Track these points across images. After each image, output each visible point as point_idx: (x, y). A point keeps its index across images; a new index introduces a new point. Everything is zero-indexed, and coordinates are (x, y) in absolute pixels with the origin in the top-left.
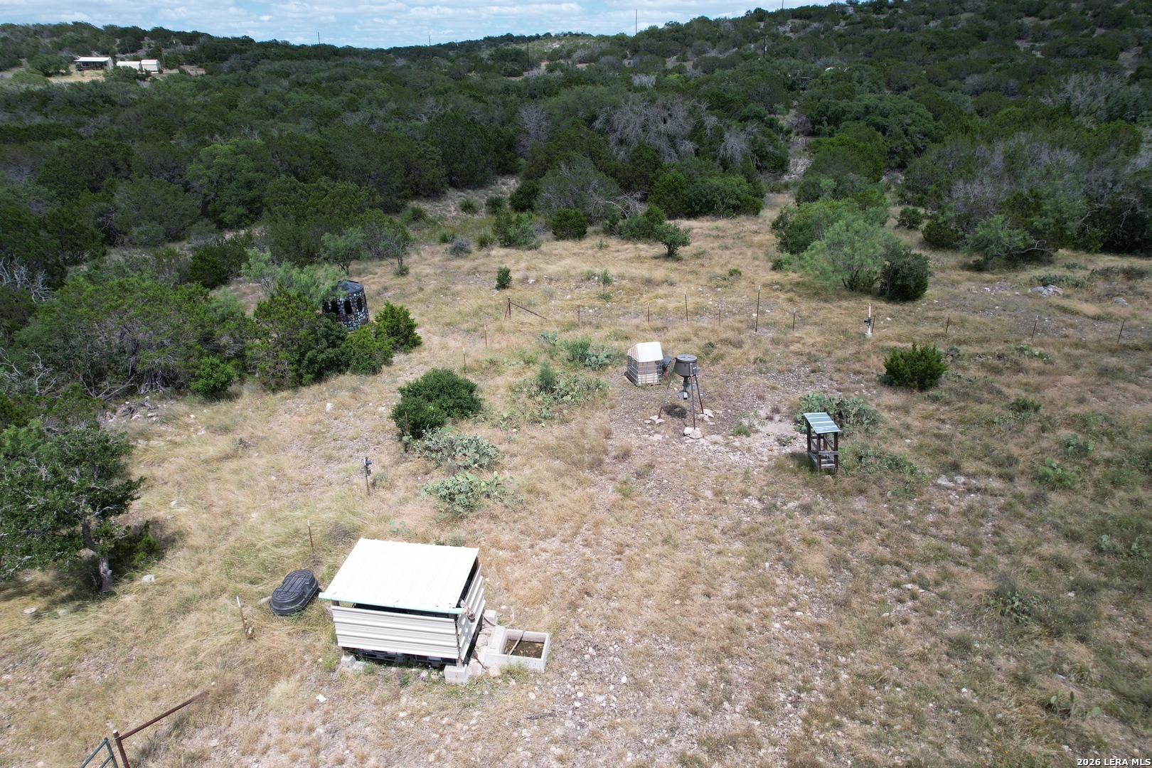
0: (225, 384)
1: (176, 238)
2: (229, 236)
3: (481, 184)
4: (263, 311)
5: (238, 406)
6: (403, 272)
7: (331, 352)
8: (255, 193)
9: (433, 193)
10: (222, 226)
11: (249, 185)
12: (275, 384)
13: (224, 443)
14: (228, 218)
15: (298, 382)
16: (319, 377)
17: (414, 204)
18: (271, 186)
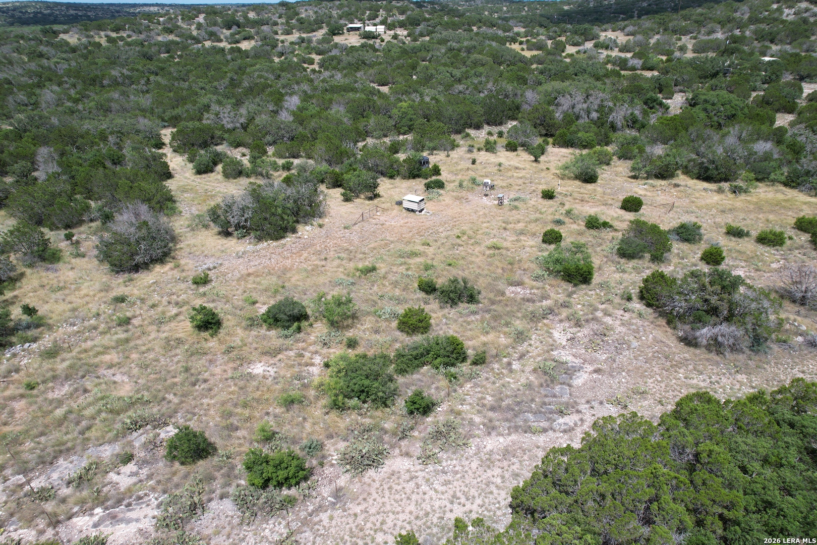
0: (394, 176)
1: (386, 136)
2: (401, 137)
3: (501, 124)
4: (404, 161)
5: (396, 181)
6: (448, 156)
7: (418, 173)
8: (412, 123)
9: (478, 127)
10: (399, 133)
11: (411, 120)
12: (404, 178)
13: (392, 186)
14: (402, 131)
15: (409, 178)
16: (414, 178)
17: (468, 131)
18: (417, 122)
